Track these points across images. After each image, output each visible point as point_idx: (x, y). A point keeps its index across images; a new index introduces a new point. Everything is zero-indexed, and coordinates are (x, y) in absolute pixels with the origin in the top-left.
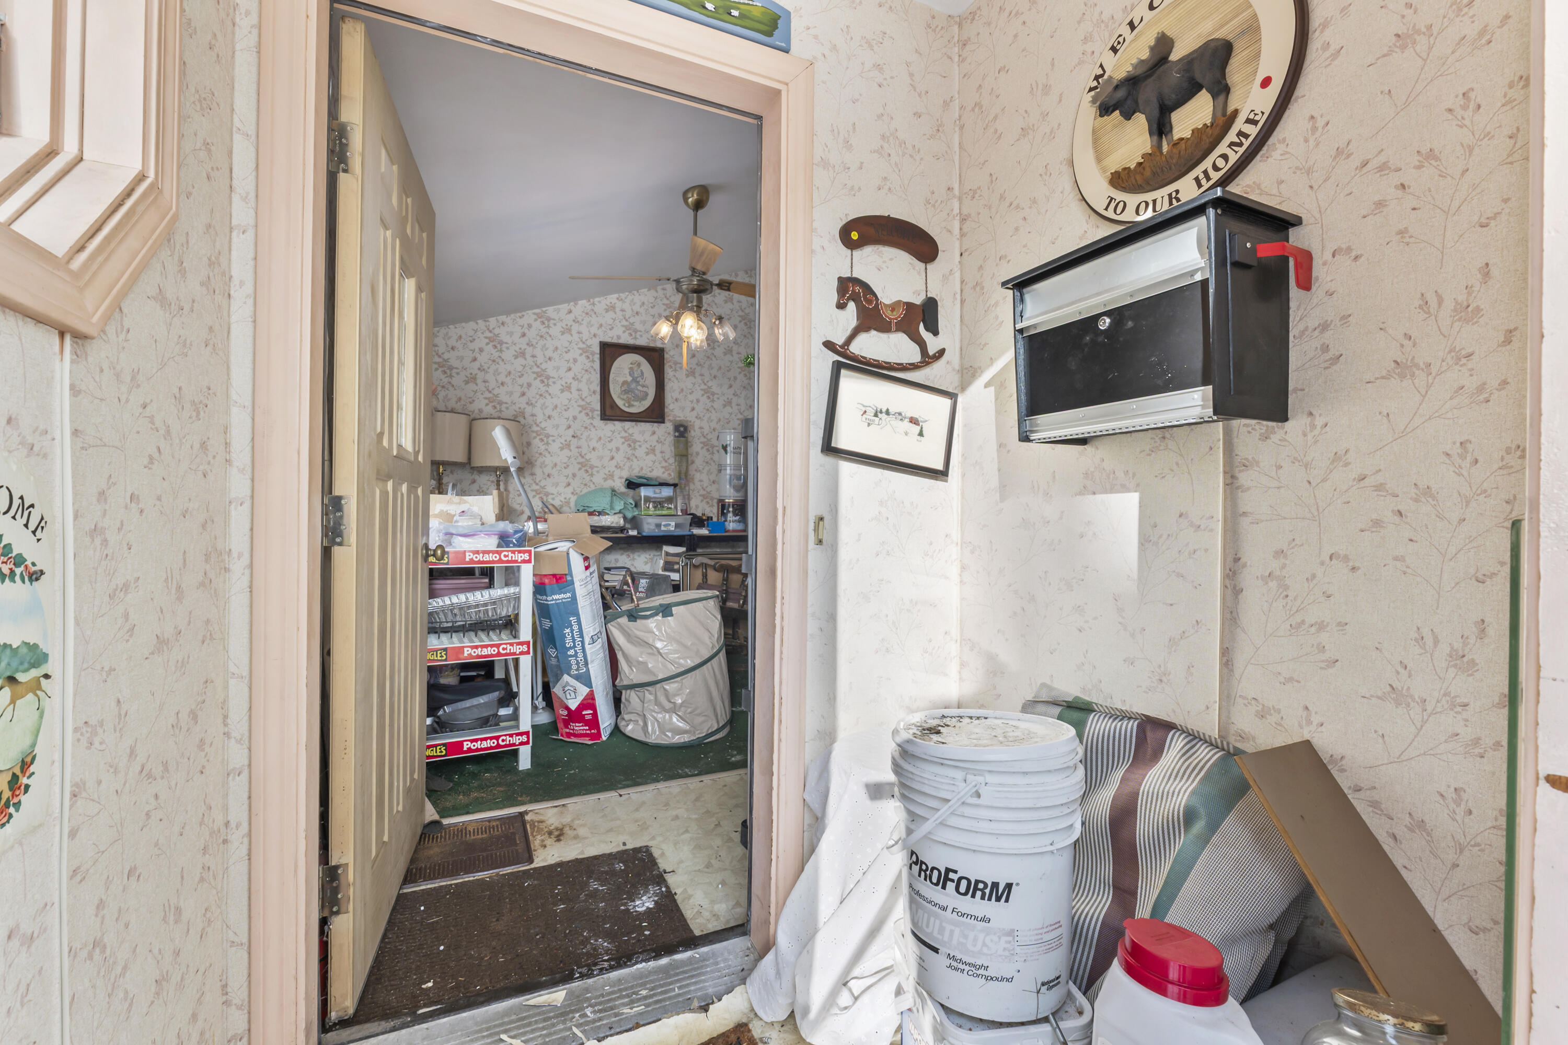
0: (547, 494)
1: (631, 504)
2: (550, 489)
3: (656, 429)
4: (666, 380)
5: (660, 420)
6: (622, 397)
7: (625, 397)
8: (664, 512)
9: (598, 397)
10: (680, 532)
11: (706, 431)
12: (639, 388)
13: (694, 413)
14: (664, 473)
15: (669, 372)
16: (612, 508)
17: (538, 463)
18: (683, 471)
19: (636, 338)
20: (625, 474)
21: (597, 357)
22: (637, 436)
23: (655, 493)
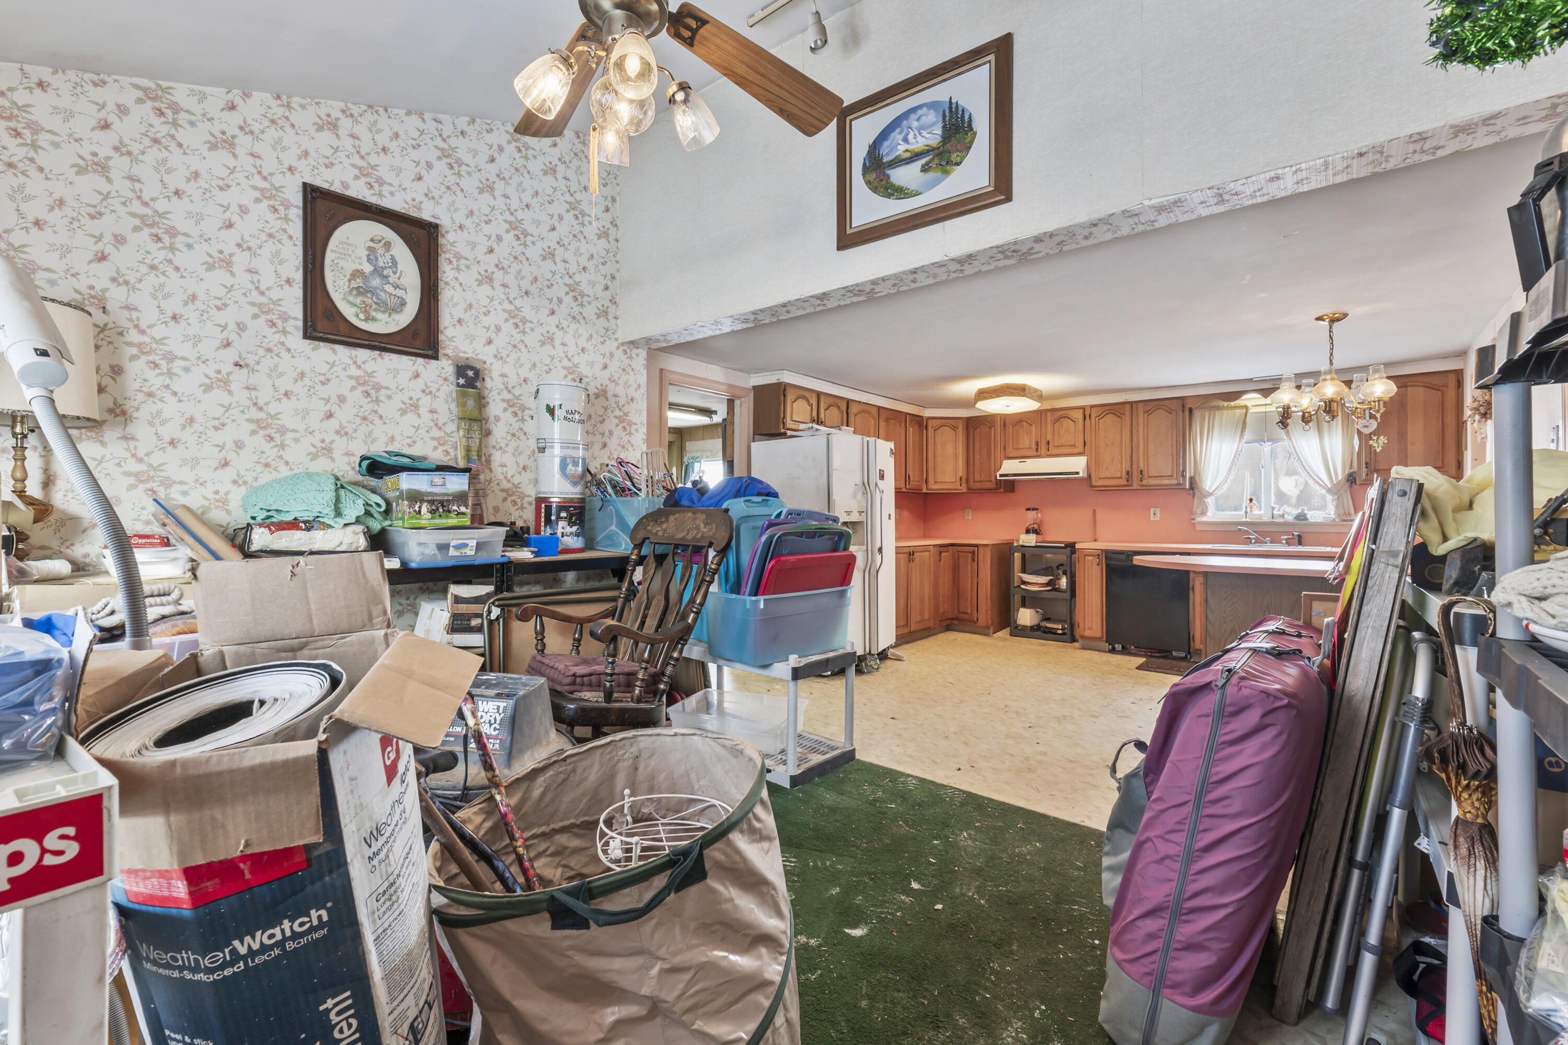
0: (168, 483)
1: (378, 505)
2: (173, 471)
3: (421, 369)
4: (441, 285)
5: (430, 353)
6: (352, 299)
7: (358, 300)
8: (452, 521)
9: (297, 291)
10: (484, 558)
11: (512, 380)
12: (388, 288)
13: (491, 350)
14: (435, 448)
15: (447, 271)
16: (338, 513)
17: (142, 415)
18: (475, 445)
19: (380, 195)
20: (360, 449)
21: (296, 214)
22: (382, 378)
23: (432, 484)
